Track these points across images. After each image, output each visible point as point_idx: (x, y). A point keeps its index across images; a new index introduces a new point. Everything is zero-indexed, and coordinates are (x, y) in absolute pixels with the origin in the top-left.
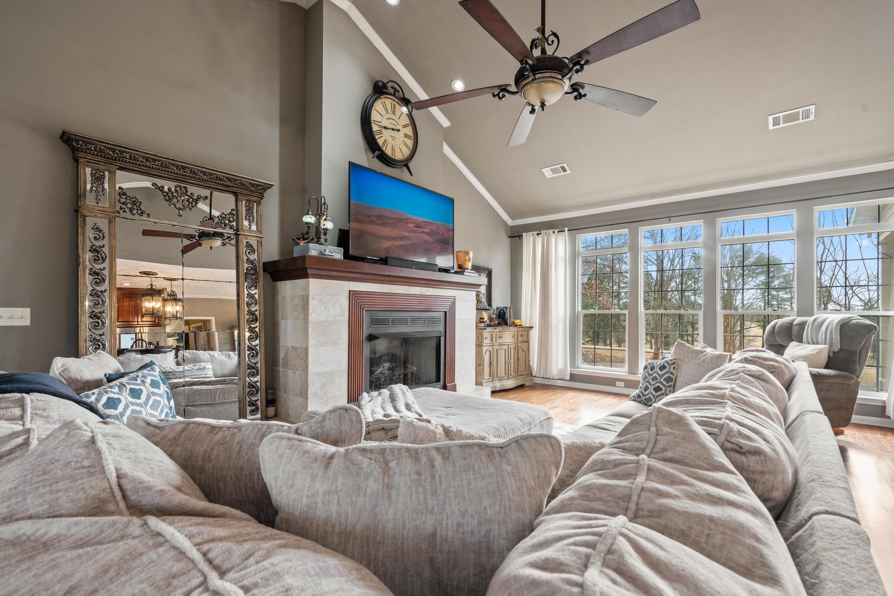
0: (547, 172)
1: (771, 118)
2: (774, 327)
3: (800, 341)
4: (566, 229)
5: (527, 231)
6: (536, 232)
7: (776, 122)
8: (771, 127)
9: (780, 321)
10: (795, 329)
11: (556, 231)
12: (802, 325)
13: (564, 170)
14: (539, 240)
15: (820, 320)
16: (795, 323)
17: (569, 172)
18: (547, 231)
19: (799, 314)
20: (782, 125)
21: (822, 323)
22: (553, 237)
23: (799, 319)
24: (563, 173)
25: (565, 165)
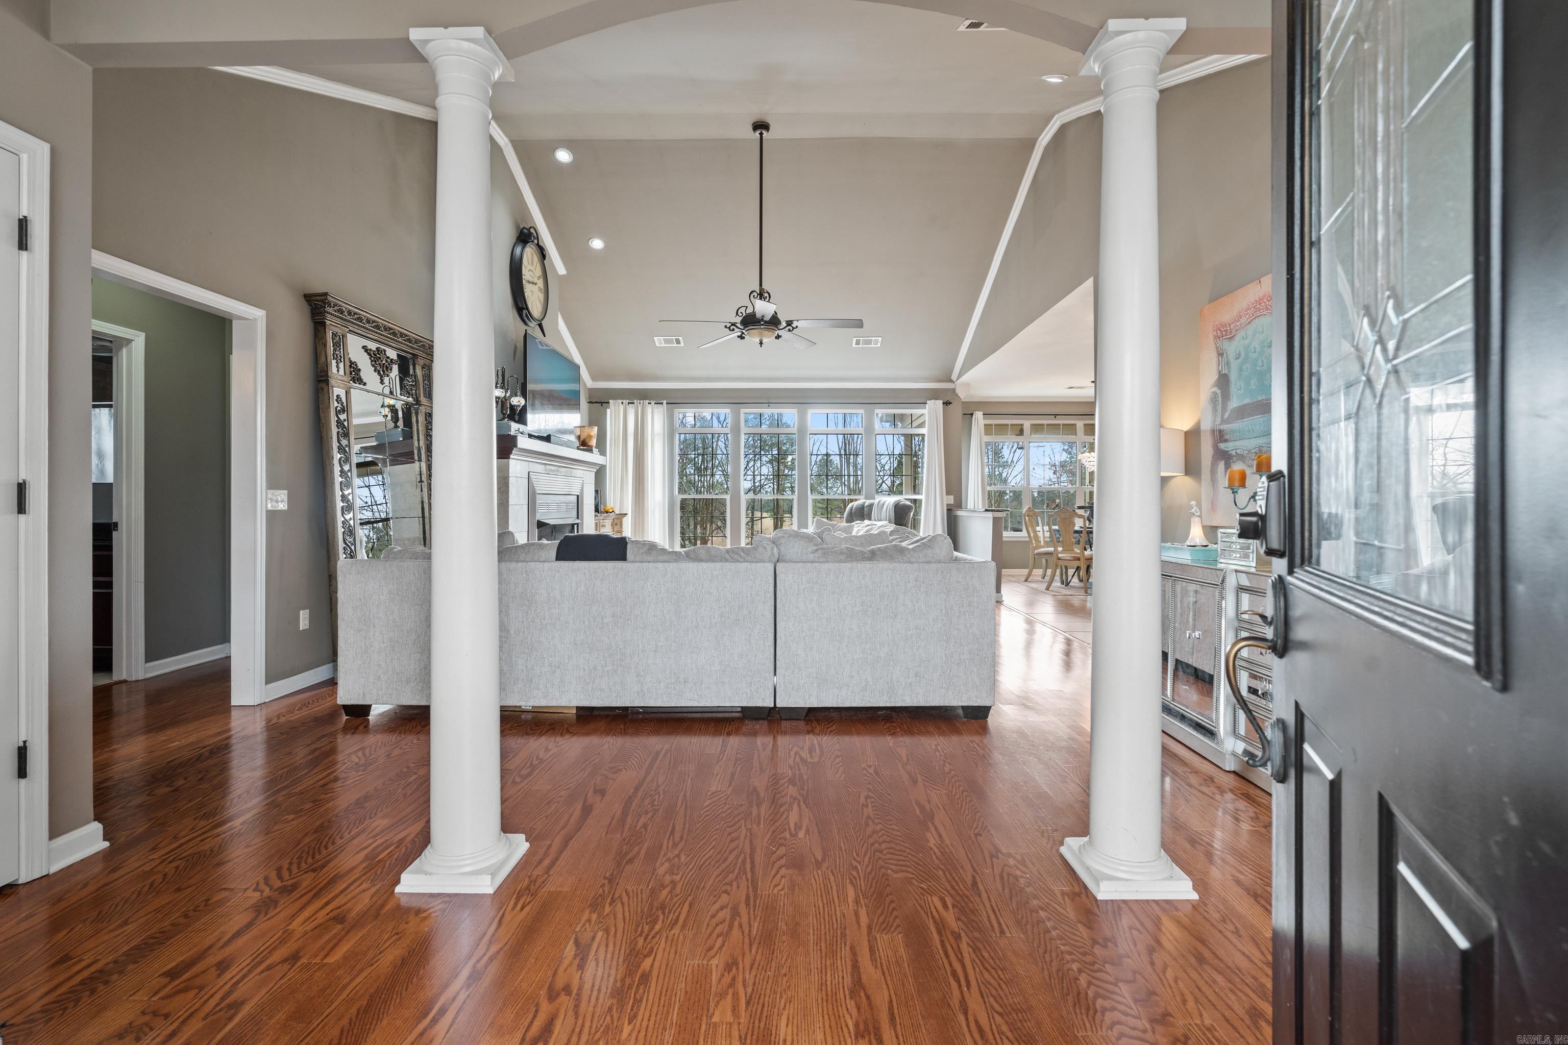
0: (659, 341)
1: (855, 339)
2: (852, 508)
3: (870, 519)
4: (665, 402)
5: (615, 398)
6: (628, 401)
7: (858, 343)
8: (854, 345)
9: (855, 504)
10: (866, 510)
11: (653, 402)
12: (871, 506)
13: (678, 342)
14: (631, 411)
15: (882, 502)
16: (866, 505)
17: (682, 344)
18: (642, 401)
19: (866, 498)
20: (860, 346)
21: (884, 504)
22: (649, 409)
23: (868, 502)
24: (676, 345)
25: (681, 338)
